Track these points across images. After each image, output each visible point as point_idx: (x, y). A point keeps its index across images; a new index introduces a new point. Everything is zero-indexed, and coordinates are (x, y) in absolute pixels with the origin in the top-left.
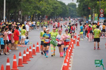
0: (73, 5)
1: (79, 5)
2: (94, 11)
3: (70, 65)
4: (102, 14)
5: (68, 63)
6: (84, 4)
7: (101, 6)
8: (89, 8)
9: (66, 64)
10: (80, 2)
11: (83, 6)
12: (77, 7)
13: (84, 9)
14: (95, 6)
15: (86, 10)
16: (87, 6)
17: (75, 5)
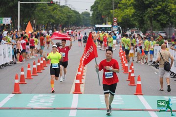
0: (87, 14)
1: (93, 14)
2: (107, 20)
3: (84, 74)
4: (116, 23)
5: (82, 72)
6: (98, 12)
7: (114, 15)
8: (103, 17)
9: (80, 73)
10: (93, 10)
11: (96, 15)
12: (91, 15)
13: (97, 18)
14: (108, 15)
15: (99, 19)
16: (100, 15)
17: (89, 14)
